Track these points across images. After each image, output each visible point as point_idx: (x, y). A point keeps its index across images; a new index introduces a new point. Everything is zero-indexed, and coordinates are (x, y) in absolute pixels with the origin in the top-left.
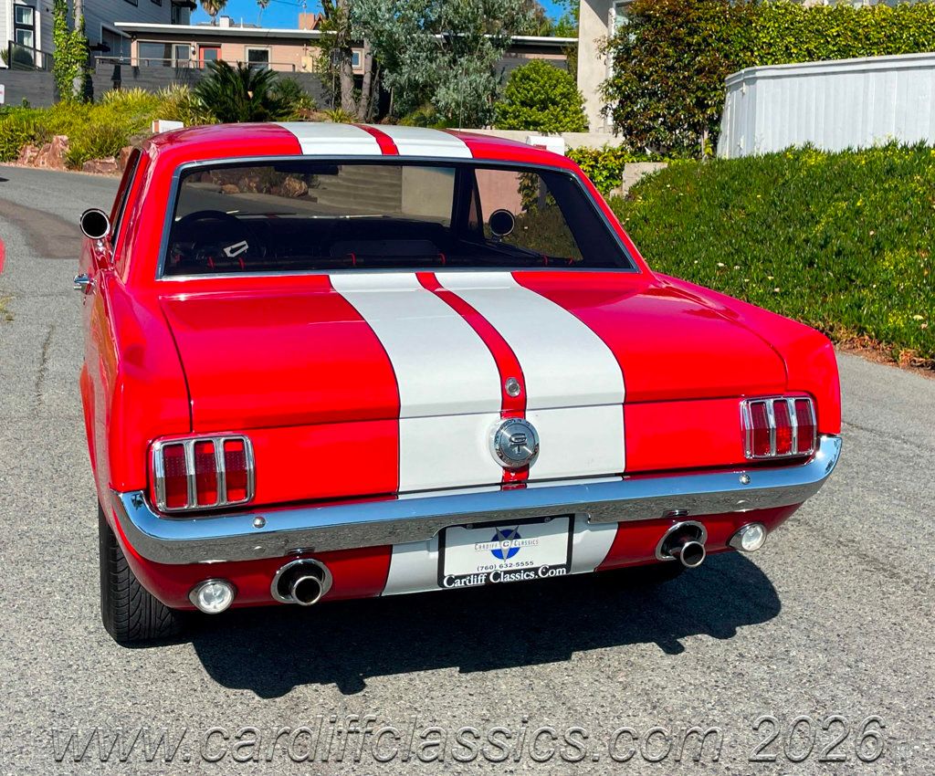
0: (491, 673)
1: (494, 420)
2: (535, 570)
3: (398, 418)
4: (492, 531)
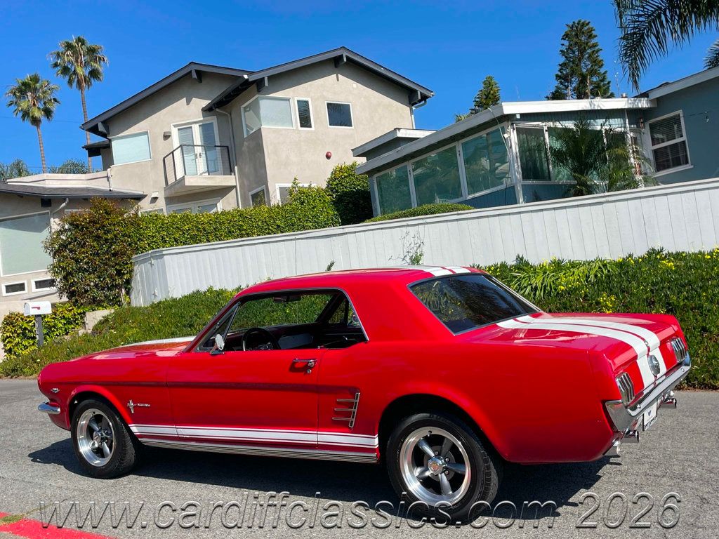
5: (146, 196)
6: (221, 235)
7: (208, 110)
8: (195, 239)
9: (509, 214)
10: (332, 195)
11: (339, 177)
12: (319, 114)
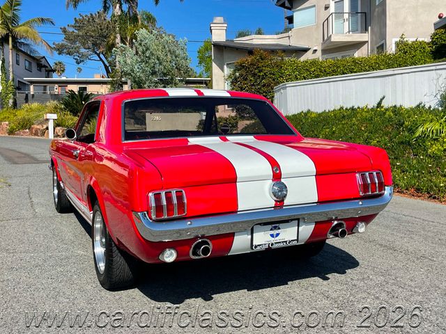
0: (260, 291)
1: (270, 182)
2: (286, 242)
3: (236, 182)
4: (270, 227)
5: (310, 49)
10: (432, 47)
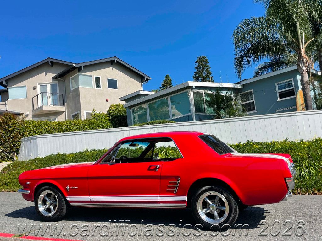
5: (23, 114)
6: (61, 131)
7: (54, 78)
8: (49, 132)
9: (192, 125)
10: (109, 117)
11: (112, 109)
12: (104, 83)
